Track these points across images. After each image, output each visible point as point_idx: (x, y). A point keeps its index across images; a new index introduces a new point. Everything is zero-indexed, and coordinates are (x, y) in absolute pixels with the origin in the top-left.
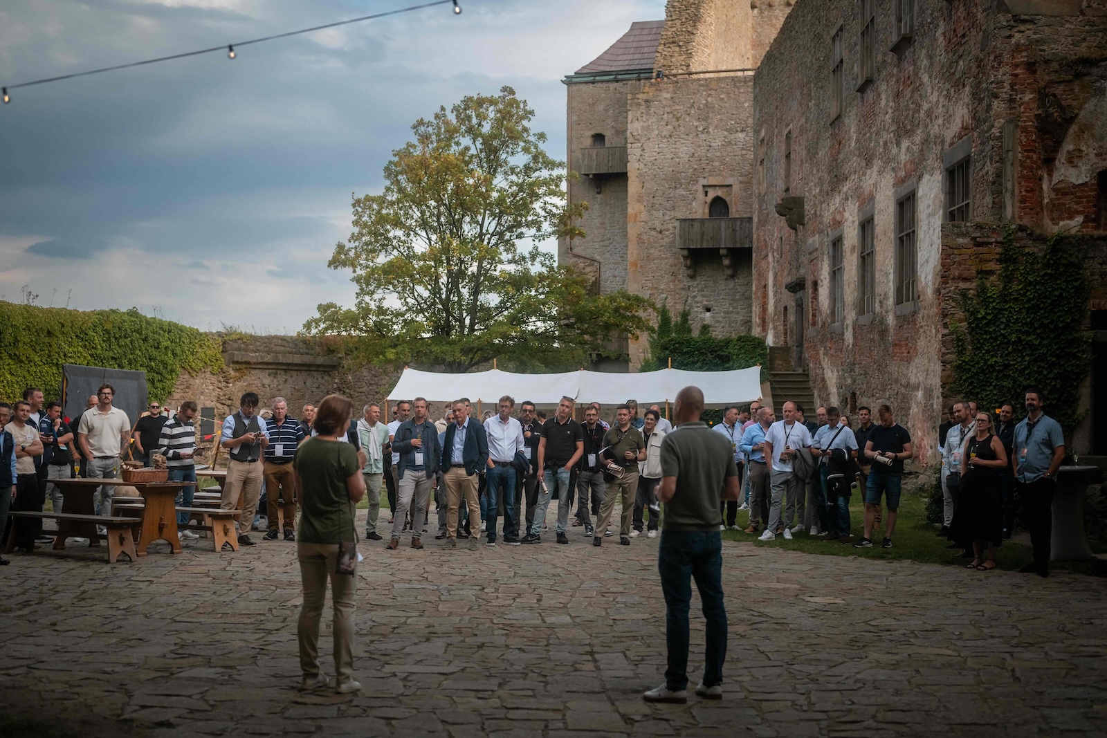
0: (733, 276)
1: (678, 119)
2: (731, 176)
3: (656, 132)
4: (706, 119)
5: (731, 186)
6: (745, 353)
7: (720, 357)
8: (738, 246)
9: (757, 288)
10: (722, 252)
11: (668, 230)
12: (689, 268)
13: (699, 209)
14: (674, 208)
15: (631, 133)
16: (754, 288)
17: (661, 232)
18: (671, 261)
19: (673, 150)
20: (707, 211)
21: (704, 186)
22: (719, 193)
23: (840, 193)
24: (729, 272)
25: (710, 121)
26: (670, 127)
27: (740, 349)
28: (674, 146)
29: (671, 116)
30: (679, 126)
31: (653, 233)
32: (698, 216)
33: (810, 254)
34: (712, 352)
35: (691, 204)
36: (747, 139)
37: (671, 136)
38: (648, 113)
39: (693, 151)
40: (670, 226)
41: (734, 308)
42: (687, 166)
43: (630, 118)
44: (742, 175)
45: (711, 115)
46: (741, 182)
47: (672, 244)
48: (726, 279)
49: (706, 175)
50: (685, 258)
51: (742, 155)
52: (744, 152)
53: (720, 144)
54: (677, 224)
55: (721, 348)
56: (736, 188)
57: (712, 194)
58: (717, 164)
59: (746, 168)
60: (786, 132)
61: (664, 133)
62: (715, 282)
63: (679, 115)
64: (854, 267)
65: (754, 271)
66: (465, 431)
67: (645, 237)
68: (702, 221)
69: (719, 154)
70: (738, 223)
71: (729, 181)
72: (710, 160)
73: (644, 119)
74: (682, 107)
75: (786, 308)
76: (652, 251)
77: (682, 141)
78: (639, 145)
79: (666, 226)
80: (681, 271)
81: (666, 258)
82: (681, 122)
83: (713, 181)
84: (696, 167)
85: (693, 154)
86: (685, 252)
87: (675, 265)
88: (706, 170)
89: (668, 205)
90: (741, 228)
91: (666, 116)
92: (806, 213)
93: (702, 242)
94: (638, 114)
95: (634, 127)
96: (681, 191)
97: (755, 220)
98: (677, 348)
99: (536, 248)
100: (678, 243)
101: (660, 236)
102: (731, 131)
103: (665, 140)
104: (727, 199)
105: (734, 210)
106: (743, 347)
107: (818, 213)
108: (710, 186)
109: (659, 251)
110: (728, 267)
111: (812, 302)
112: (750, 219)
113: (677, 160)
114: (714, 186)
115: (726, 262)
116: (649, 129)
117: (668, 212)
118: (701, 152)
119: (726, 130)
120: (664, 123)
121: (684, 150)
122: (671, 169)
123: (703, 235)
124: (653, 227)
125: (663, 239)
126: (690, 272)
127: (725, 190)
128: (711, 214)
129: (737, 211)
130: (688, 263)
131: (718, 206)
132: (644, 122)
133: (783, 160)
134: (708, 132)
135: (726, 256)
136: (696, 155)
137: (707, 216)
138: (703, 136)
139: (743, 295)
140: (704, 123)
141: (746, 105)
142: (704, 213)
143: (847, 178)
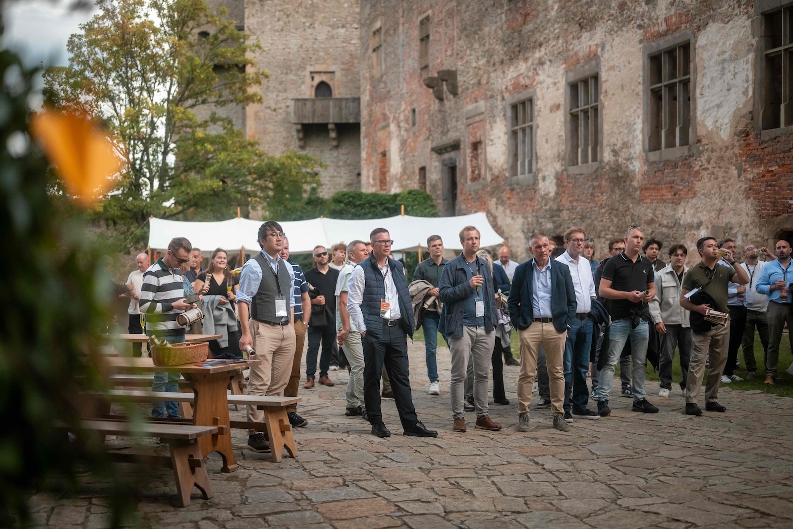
0: (337, 147)
1: (288, 16)
2: (334, 64)
3: (269, 27)
4: (312, 16)
5: (333, 72)
8: (344, 121)
9: (369, 155)
10: (330, 126)
11: (280, 108)
12: (300, 139)
13: (307, 91)
14: (286, 90)
15: (248, 27)
16: (364, 155)
17: (275, 110)
18: (284, 134)
19: (284, 42)
20: (313, 93)
21: (311, 73)
22: (324, 78)
23: (526, 60)
24: (334, 143)
25: (315, 18)
26: (281, 23)
28: (285, 39)
29: (282, 13)
30: (289, 22)
31: (268, 111)
32: (306, 96)
33: (467, 119)
35: (300, 87)
36: (347, 33)
37: (282, 30)
38: (262, 11)
39: (301, 43)
40: (283, 105)
41: (338, 173)
42: (297, 55)
43: (246, 15)
44: (343, 63)
45: (316, 13)
46: (342, 69)
47: (285, 121)
48: (331, 149)
49: (313, 63)
50: (298, 131)
51: (343, 47)
52: (345, 44)
53: (324, 37)
54: (291, 104)
56: (338, 75)
57: (318, 79)
58: (322, 54)
59: (346, 58)
60: (420, 19)
61: (277, 28)
62: (322, 152)
63: (289, 13)
64: (558, 123)
65: (364, 142)
67: (261, 114)
68: (313, 101)
69: (323, 46)
70: (344, 103)
71: (332, 69)
72: (316, 51)
73: (259, 15)
74: (291, 6)
75: (423, 169)
76: (267, 126)
77: (292, 35)
78: (255, 37)
79: (279, 106)
80: (293, 143)
81: (281, 132)
82: (290, 18)
83: (318, 68)
84: (304, 56)
85: (301, 46)
86: (299, 127)
87: (288, 138)
88: (313, 59)
89: (280, 87)
90: (346, 107)
91: (277, 13)
92: (460, 84)
93: (313, 118)
94: (254, 11)
95: (250, 22)
96: (291, 77)
97: (365, 98)
100: (293, 118)
101: (274, 113)
102: (333, 27)
103: (277, 34)
104: (331, 83)
105: (337, 92)
107: (484, 81)
108: (316, 72)
109: (274, 126)
110: (334, 139)
111: (471, 161)
112: (358, 100)
113: (288, 50)
114: (319, 73)
115: (333, 135)
116: (263, 23)
117: (281, 94)
118: (308, 44)
119: (330, 26)
120: (276, 19)
121: (294, 41)
122: (283, 58)
123: (314, 112)
124: (268, 106)
125: (276, 116)
126: (302, 143)
127: (328, 75)
128: (316, 95)
129: (339, 93)
130: (301, 135)
131: (323, 89)
132: (259, 18)
133: (416, 44)
134: (314, 28)
135: (333, 130)
136: (304, 46)
137: (313, 97)
138: (310, 31)
139: (345, 162)
140: (310, 20)
141: (346, 5)
142: (311, 95)
143: (541, 45)
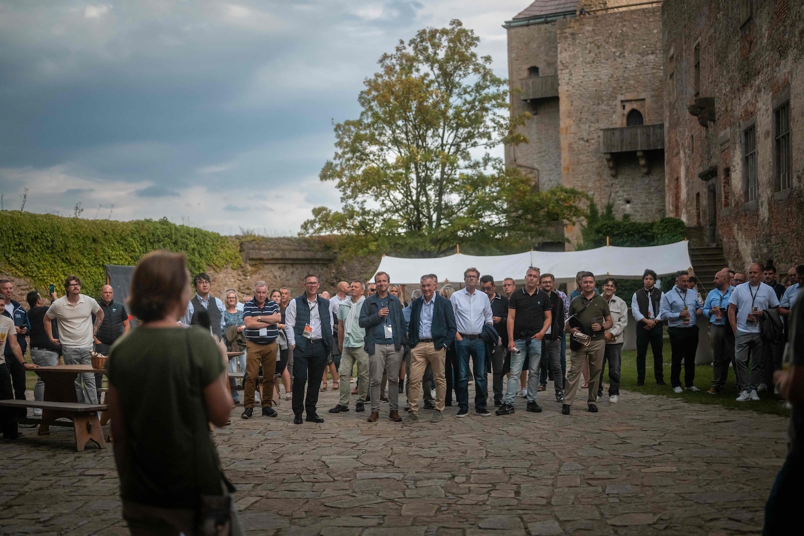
0: (648, 174)
1: (599, 47)
2: (644, 91)
3: (581, 59)
4: (622, 46)
5: (643, 100)
6: (668, 232)
7: (645, 237)
8: (652, 148)
9: (670, 182)
10: (639, 154)
11: (593, 139)
12: (611, 168)
13: (618, 120)
14: (598, 121)
15: (561, 61)
16: (667, 181)
17: (587, 141)
18: (597, 164)
19: (595, 73)
20: (625, 121)
21: (622, 101)
22: (635, 106)
23: (751, 86)
24: (645, 170)
25: (625, 47)
26: (592, 55)
27: (663, 229)
28: (596, 70)
29: (593, 45)
30: (600, 53)
31: (581, 142)
32: (618, 126)
33: (721, 145)
34: (639, 233)
35: (611, 117)
36: (657, 59)
37: (593, 62)
38: (574, 44)
39: (612, 73)
40: (595, 136)
41: (650, 199)
42: (607, 85)
43: (559, 49)
44: (653, 90)
45: (626, 42)
46: (652, 96)
47: (597, 151)
48: (643, 176)
49: (623, 92)
50: (608, 160)
51: (653, 74)
52: (654, 71)
53: (634, 65)
54: (601, 133)
55: (646, 230)
56: (648, 101)
57: (629, 107)
58: (632, 82)
59: (657, 84)
60: (695, 45)
61: (588, 60)
62: (633, 179)
63: (599, 44)
64: (769, 150)
65: (666, 168)
66: (432, 306)
67: (575, 146)
68: (621, 130)
69: (633, 74)
70: (652, 129)
71: (642, 96)
72: (626, 79)
73: (571, 49)
74: (601, 37)
75: (698, 195)
76: (581, 157)
77: (603, 65)
78: (568, 71)
79: (591, 136)
80: (605, 172)
81: (593, 162)
82: (601, 50)
83: (629, 96)
84: (615, 85)
85: (612, 75)
86: (608, 156)
87: (600, 167)
88: (624, 88)
89: (593, 118)
90: (654, 134)
91: (589, 45)
92: (717, 110)
93: (622, 147)
94: (566, 46)
95: (563, 56)
96: (603, 107)
97: (667, 125)
98: (608, 231)
99: (488, 154)
100: (602, 149)
101: (587, 144)
102: (643, 54)
103: (588, 66)
104: (641, 111)
105: (647, 119)
106: (666, 227)
107: (729, 108)
108: (627, 101)
109: (587, 156)
110: (644, 166)
111: (724, 186)
112: (662, 126)
113: (599, 81)
114: (630, 101)
115: (642, 162)
116: (575, 57)
117: (593, 125)
118: (619, 73)
119: (639, 54)
120: (587, 52)
121: (605, 72)
122: (594, 89)
123: (622, 141)
124: (581, 137)
125: (589, 146)
126: (613, 172)
127: (639, 103)
128: (628, 124)
129: (650, 120)
130: (611, 164)
131: (634, 117)
132: (571, 51)
133: (693, 70)
134: (624, 57)
135: (642, 157)
136: (615, 76)
137: (625, 125)
138: (619, 60)
139: (657, 188)
140: (620, 49)
141: (655, 31)
142: (622, 123)
143: (759, 73)
